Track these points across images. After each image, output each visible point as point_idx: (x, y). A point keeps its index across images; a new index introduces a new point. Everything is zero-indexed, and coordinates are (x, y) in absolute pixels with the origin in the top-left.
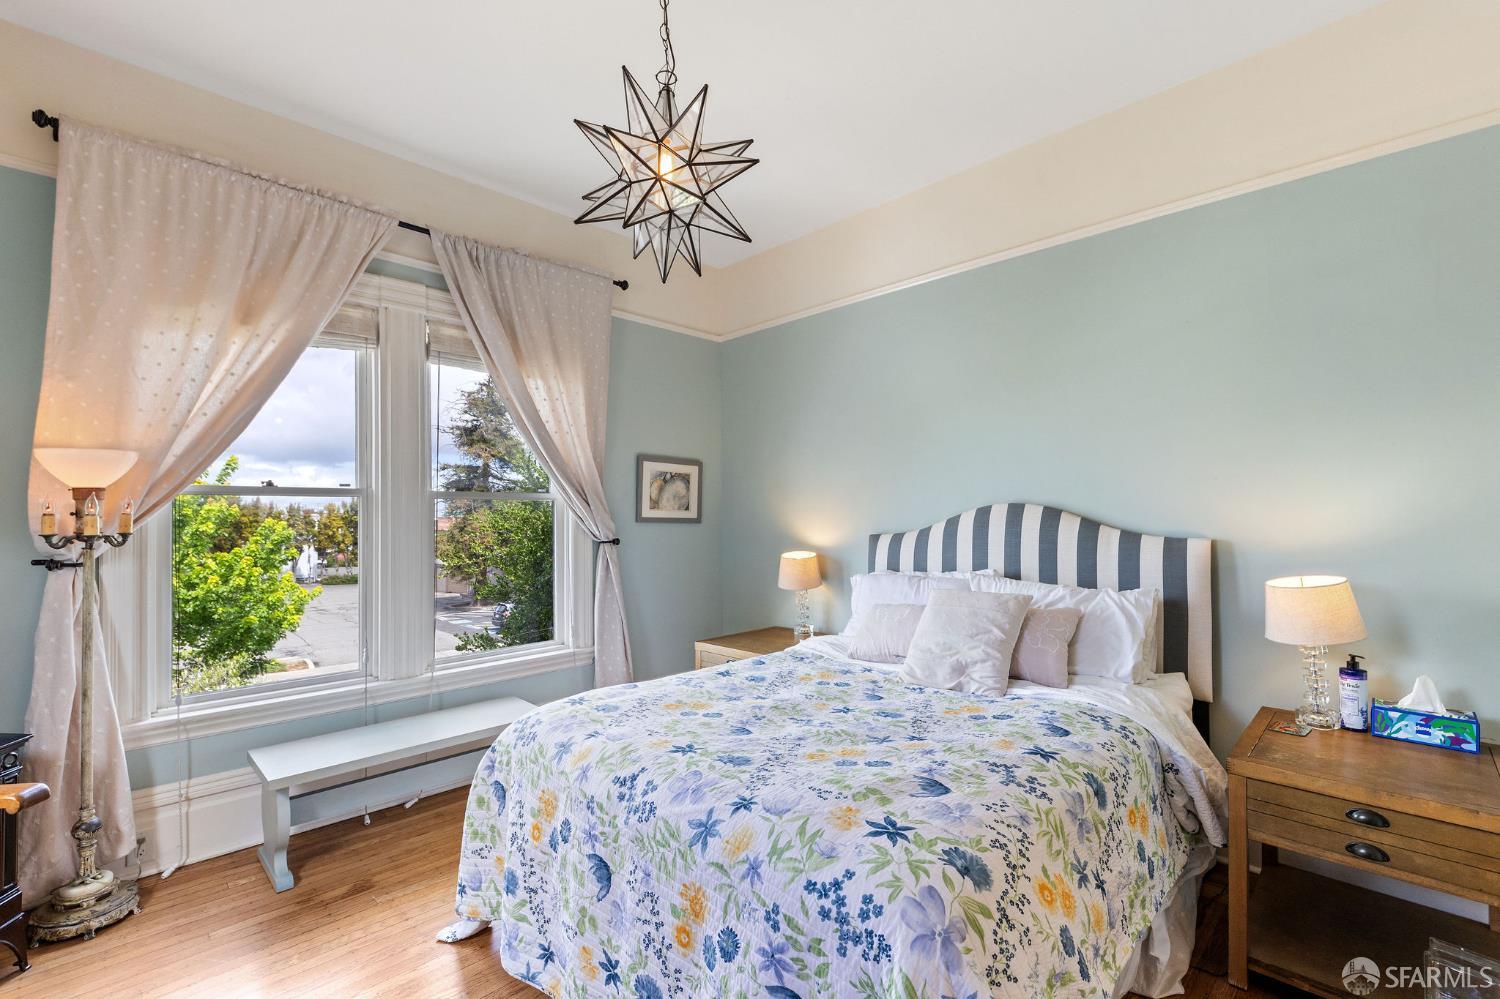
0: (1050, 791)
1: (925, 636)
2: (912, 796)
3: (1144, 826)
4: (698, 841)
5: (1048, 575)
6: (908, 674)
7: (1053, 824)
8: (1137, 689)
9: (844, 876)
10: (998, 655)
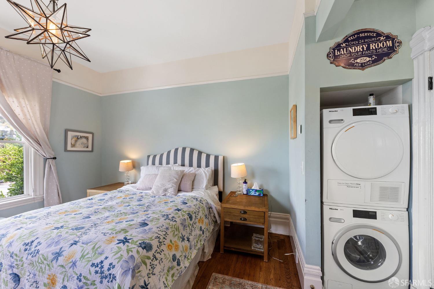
0: (177, 220)
1: (157, 183)
2: (136, 229)
3: (202, 223)
4: (55, 259)
5: (191, 165)
6: (152, 193)
7: (176, 228)
8: (206, 190)
9: (104, 259)
10: (175, 186)
